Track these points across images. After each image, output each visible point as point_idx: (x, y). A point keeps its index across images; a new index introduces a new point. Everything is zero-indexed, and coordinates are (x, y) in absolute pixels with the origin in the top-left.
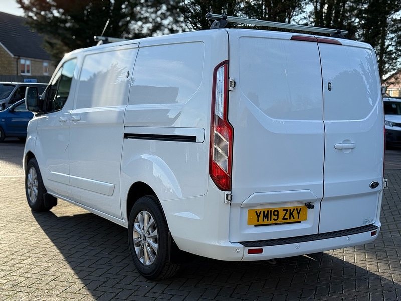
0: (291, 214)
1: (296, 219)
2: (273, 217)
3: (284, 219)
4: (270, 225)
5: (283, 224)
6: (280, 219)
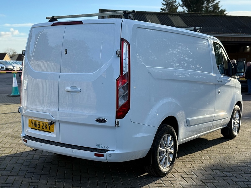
0: (46, 126)
1: (48, 130)
2: (38, 126)
3: (42, 128)
4: (37, 129)
5: (42, 131)
6: (41, 128)
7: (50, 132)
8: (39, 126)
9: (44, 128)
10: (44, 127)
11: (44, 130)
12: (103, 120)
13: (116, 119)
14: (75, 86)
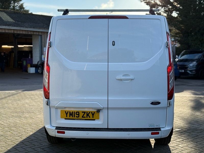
0: (88, 115)
1: (92, 118)
3: (83, 117)
4: (74, 119)
5: (83, 120)
6: (81, 117)
7: (94, 120)
8: (78, 116)
9: (85, 117)
10: (85, 115)
11: (86, 118)
12: (158, 102)
13: (168, 100)
14: (128, 74)
